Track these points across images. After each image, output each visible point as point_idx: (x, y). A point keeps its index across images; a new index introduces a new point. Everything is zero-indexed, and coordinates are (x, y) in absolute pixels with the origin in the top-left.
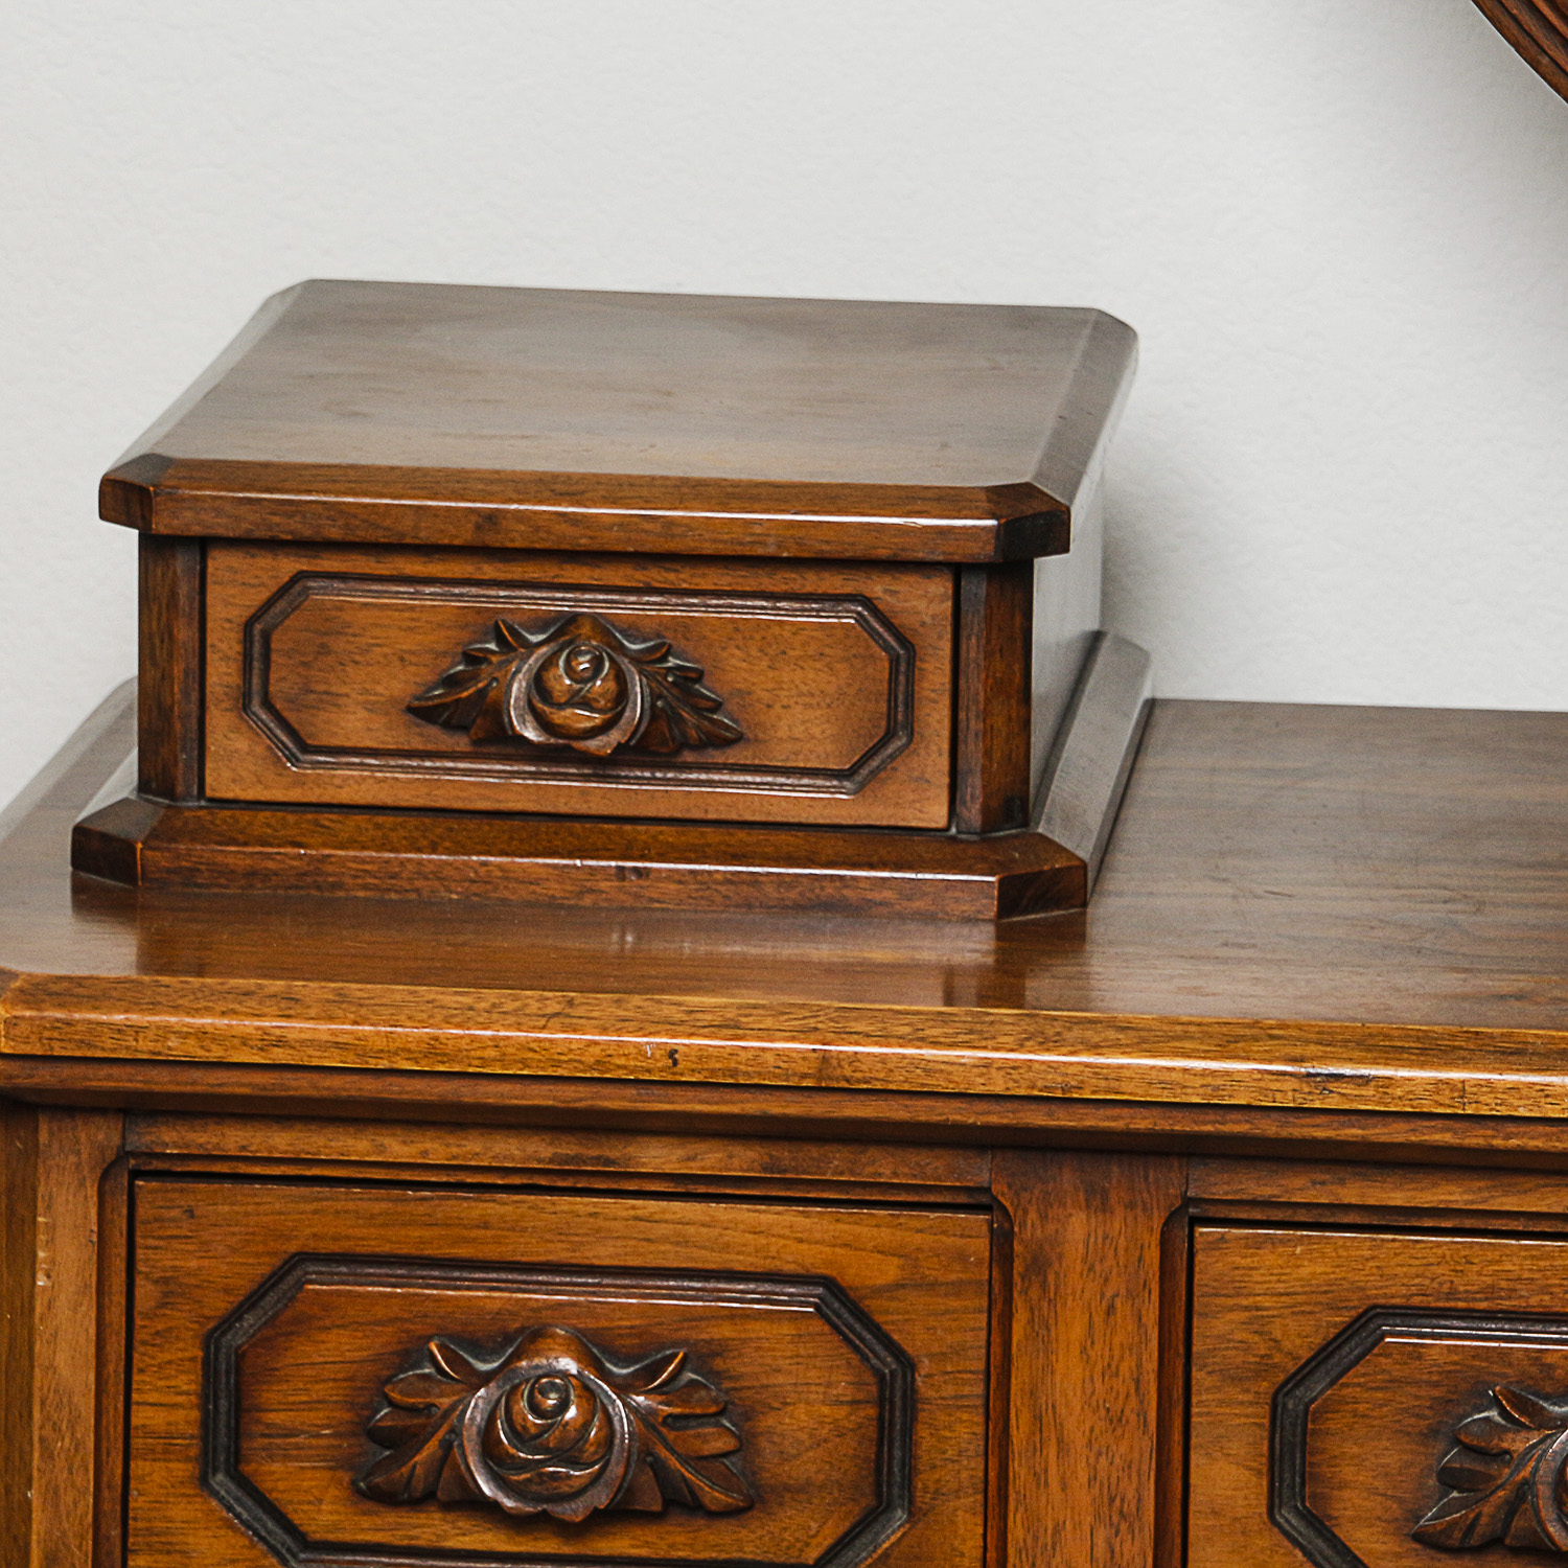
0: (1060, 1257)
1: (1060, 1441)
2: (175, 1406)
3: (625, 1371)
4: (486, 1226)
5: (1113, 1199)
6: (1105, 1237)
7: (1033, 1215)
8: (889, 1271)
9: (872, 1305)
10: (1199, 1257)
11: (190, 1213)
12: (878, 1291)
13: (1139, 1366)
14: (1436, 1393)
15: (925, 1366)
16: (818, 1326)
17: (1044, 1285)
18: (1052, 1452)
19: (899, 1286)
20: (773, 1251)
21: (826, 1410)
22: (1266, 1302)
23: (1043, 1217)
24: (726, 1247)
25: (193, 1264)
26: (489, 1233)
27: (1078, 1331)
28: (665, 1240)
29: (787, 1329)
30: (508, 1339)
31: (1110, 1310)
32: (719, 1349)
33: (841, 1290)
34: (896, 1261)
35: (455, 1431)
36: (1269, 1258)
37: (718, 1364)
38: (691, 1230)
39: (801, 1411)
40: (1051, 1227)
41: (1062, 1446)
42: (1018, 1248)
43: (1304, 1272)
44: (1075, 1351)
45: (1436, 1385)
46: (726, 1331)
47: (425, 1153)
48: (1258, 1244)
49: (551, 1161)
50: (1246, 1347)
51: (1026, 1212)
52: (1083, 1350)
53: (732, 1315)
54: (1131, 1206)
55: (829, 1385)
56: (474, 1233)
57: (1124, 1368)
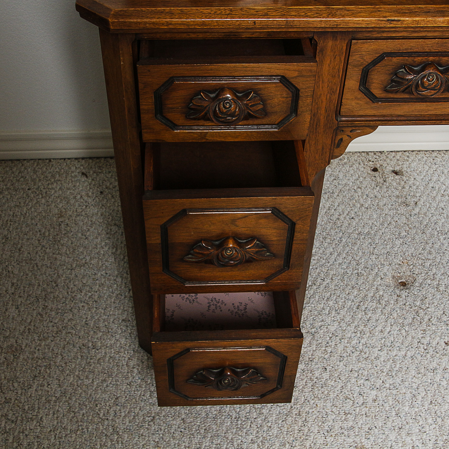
0: (326, 49)
1: (323, 81)
2: (149, 105)
3: (240, 95)
4: (211, 70)
5: (338, 38)
6: (336, 45)
7: (322, 42)
8: (296, 74)
9: (291, 80)
10: (352, 46)
11: (149, 71)
12: (293, 78)
13: (339, 67)
14: (393, 67)
15: (301, 91)
16: (281, 84)
17: (322, 54)
18: (321, 82)
19: (297, 77)
20: (272, 72)
21: (281, 99)
22: (364, 53)
23: (324, 42)
24: (262, 72)
25: (151, 80)
26: (212, 71)
27: (328, 62)
28: (249, 71)
29: (274, 85)
30: (216, 90)
31: (335, 58)
32: (260, 89)
33: (285, 78)
34: (297, 72)
35: (208, 111)
36: (366, 46)
37: (260, 92)
38: (255, 69)
39: (276, 100)
40: (325, 44)
41: (323, 82)
42: (318, 48)
43: (372, 47)
44: (327, 65)
45: (394, 65)
46: (261, 86)
47: (198, 36)
48: (364, 43)
49: (224, 36)
50: (359, 61)
51: (320, 41)
52: (329, 65)
53: (263, 83)
54: (341, 39)
55: (282, 95)
56: (209, 71)
57: (337, 68)
